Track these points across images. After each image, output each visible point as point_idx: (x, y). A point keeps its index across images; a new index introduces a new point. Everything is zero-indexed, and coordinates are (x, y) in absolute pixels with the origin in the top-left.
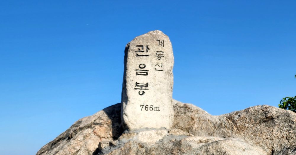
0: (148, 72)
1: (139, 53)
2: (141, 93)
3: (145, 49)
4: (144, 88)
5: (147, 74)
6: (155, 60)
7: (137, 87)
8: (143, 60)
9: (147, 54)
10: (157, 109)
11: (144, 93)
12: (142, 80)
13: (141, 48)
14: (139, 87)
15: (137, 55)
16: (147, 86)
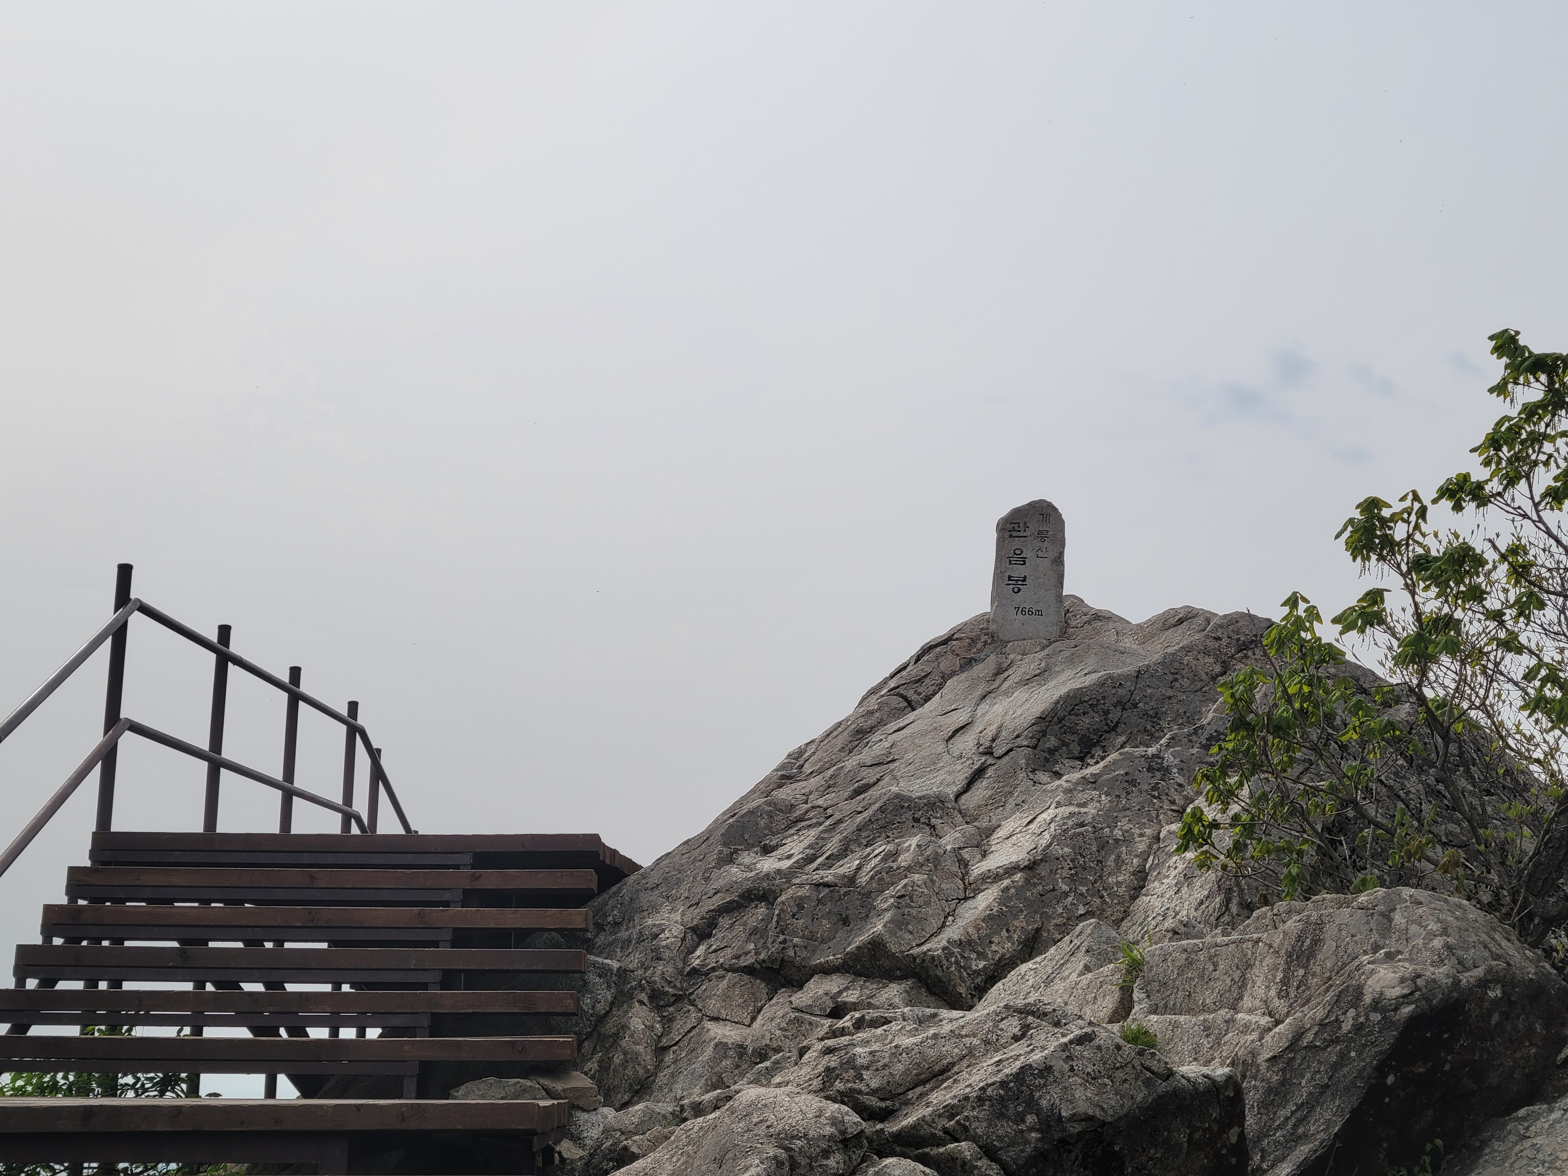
0: (1027, 561)
1: (1015, 534)
2: (1016, 590)
3: (1022, 528)
4: (1020, 583)
5: (1024, 564)
6: (1037, 543)
7: (1010, 582)
8: (1017, 543)
9: (1024, 534)
10: (1039, 613)
11: (1019, 590)
12: (1018, 571)
13: (1016, 526)
14: (1014, 582)
15: (1011, 536)
16: (1024, 580)
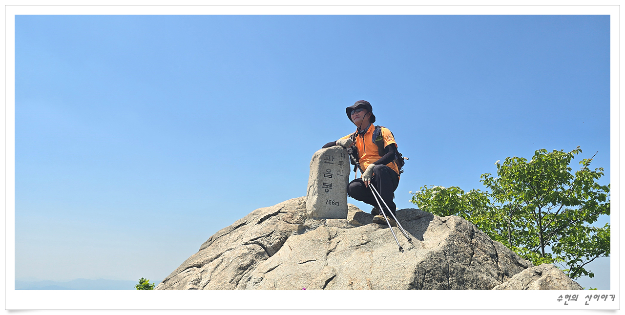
0: (333, 176)
3: (332, 159)
4: (329, 187)
5: (331, 177)
6: (338, 168)
7: (324, 186)
8: (328, 166)
9: (333, 162)
10: (337, 204)
11: (328, 191)
12: (328, 181)
13: (328, 157)
14: (326, 186)
15: (326, 163)
16: (331, 186)
